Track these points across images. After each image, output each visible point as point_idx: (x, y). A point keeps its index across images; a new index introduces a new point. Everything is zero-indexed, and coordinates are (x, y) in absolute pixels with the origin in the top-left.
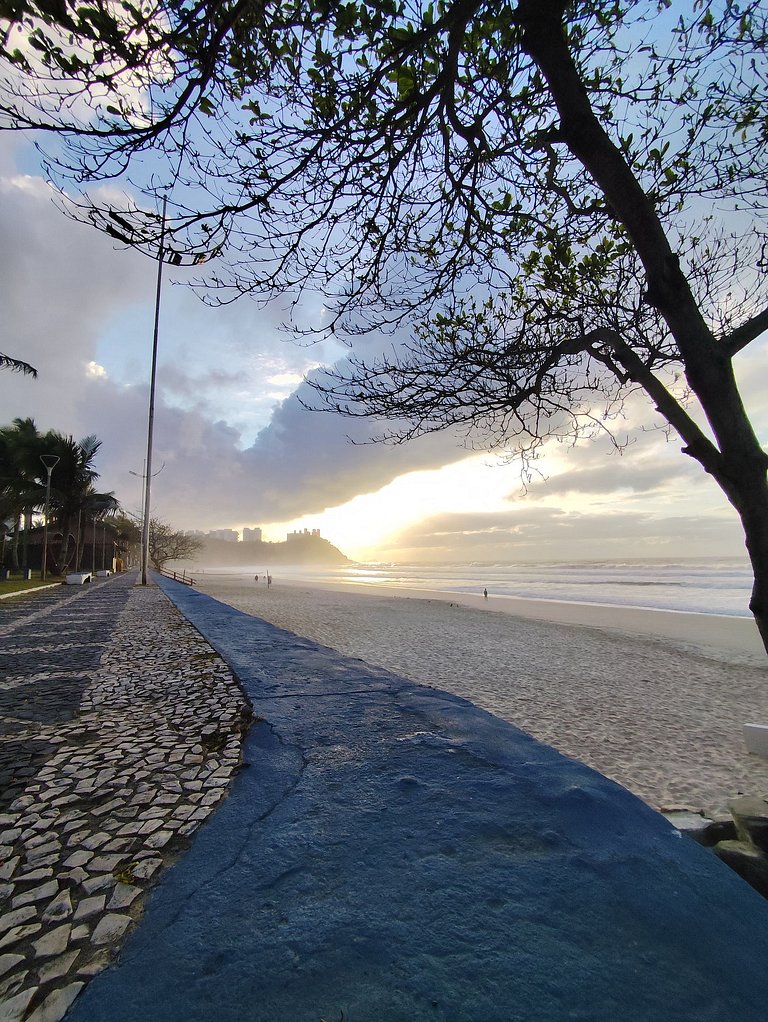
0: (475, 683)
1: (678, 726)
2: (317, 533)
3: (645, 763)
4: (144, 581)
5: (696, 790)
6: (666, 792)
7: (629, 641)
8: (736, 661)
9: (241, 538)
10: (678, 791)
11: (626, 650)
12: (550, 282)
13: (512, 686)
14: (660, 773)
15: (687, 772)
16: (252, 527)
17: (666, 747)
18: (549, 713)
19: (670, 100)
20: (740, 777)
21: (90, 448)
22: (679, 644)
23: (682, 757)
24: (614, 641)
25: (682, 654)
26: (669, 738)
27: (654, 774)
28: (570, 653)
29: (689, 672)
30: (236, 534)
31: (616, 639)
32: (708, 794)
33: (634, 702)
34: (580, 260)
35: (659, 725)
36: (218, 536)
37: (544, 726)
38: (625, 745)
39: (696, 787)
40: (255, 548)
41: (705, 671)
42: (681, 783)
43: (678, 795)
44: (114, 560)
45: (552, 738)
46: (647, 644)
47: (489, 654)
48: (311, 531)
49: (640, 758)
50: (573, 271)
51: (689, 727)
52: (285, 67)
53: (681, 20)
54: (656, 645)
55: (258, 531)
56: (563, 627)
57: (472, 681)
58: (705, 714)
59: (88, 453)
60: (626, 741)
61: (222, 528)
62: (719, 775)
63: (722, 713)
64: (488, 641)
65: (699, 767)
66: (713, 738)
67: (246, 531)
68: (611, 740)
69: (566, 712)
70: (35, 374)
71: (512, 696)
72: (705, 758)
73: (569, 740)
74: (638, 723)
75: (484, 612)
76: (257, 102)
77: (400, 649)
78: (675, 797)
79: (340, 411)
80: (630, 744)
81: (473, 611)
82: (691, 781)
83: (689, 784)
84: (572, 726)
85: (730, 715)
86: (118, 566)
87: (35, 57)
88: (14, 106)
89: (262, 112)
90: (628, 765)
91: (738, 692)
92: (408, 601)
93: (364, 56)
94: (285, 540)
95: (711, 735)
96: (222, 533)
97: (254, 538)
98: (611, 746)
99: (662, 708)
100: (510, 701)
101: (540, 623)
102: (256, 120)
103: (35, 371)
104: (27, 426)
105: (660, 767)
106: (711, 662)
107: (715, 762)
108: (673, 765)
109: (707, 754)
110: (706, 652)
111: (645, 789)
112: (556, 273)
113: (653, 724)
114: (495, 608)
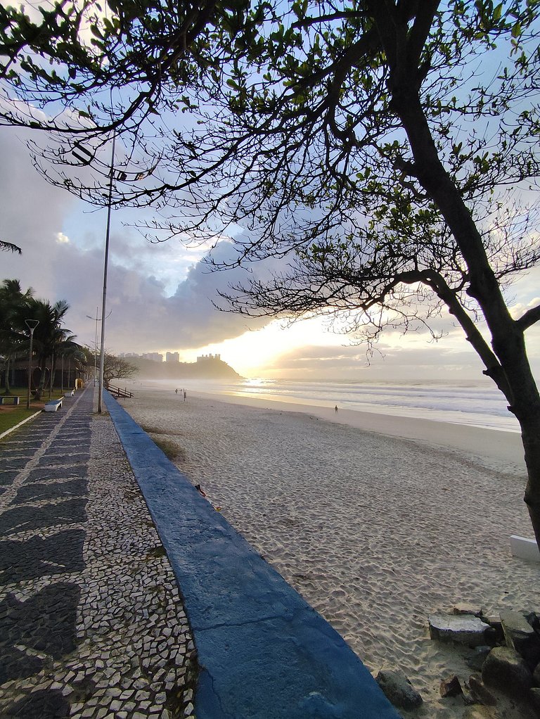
0: (329, 491)
1: (466, 531)
2: (218, 357)
3: (443, 564)
4: (100, 411)
5: (477, 589)
6: (457, 590)
7: (434, 452)
8: (505, 471)
9: (164, 359)
10: (466, 590)
11: (432, 460)
12: (394, 225)
13: (354, 494)
14: (454, 573)
15: (471, 572)
16: (173, 352)
17: (459, 550)
18: (379, 519)
19: (490, 113)
20: (507, 577)
21: (61, 309)
22: (468, 455)
23: (469, 559)
24: (423, 452)
25: (470, 465)
26: (460, 542)
27: (449, 575)
28: (394, 464)
29: (474, 481)
30: (161, 356)
31: (425, 450)
32: (486, 593)
33: (438, 509)
34: (416, 212)
35: (453, 530)
36: (148, 358)
37: (376, 531)
38: (431, 548)
39: (477, 585)
40: (175, 367)
41: (485, 480)
42: (468, 582)
43: (465, 593)
44: (77, 380)
45: (381, 542)
46: (446, 455)
47: (339, 464)
48: (214, 356)
49: (441, 560)
50: (411, 219)
51: (474, 532)
52: (210, 76)
53: (505, 71)
54: (451, 456)
55: (177, 355)
56: (388, 439)
57: (326, 489)
58: (484, 519)
59: (59, 312)
60: (431, 545)
61: (151, 352)
62: (493, 575)
63: (496, 519)
64: (338, 452)
65: (480, 568)
66: (489, 541)
67: (168, 354)
68: (421, 543)
69: (391, 518)
70: (20, 252)
71: (354, 503)
72: (483, 560)
73: (393, 544)
74: (440, 528)
75: (334, 425)
76: (188, 98)
77: (277, 458)
78: (464, 595)
79: (242, 313)
80: (434, 547)
81: (327, 423)
82: (474, 580)
83: (472, 583)
84: (395, 531)
85: (501, 521)
86: (79, 384)
87: (25, 76)
88: (11, 113)
89: (191, 104)
90: (433, 566)
91: (507, 499)
92: (281, 413)
93: (269, 74)
94: (196, 361)
95: (488, 539)
96: (151, 355)
97: (173, 359)
98: (421, 549)
99: (456, 514)
100: (352, 508)
101: (373, 435)
102: (186, 109)
103: (20, 249)
104: (13, 286)
105: (453, 569)
106: (488, 471)
107: (491, 563)
108: (462, 566)
109: (485, 556)
110: (486, 462)
111: (444, 588)
112: (399, 220)
113: (450, 529)
114: (343, 421)
